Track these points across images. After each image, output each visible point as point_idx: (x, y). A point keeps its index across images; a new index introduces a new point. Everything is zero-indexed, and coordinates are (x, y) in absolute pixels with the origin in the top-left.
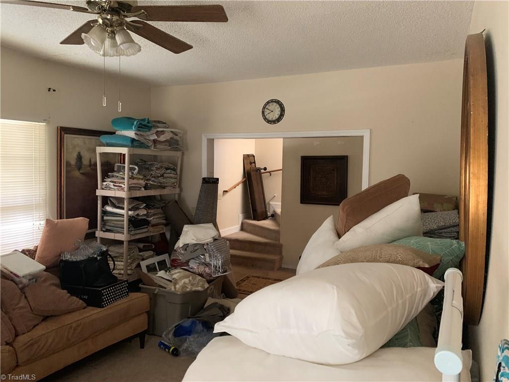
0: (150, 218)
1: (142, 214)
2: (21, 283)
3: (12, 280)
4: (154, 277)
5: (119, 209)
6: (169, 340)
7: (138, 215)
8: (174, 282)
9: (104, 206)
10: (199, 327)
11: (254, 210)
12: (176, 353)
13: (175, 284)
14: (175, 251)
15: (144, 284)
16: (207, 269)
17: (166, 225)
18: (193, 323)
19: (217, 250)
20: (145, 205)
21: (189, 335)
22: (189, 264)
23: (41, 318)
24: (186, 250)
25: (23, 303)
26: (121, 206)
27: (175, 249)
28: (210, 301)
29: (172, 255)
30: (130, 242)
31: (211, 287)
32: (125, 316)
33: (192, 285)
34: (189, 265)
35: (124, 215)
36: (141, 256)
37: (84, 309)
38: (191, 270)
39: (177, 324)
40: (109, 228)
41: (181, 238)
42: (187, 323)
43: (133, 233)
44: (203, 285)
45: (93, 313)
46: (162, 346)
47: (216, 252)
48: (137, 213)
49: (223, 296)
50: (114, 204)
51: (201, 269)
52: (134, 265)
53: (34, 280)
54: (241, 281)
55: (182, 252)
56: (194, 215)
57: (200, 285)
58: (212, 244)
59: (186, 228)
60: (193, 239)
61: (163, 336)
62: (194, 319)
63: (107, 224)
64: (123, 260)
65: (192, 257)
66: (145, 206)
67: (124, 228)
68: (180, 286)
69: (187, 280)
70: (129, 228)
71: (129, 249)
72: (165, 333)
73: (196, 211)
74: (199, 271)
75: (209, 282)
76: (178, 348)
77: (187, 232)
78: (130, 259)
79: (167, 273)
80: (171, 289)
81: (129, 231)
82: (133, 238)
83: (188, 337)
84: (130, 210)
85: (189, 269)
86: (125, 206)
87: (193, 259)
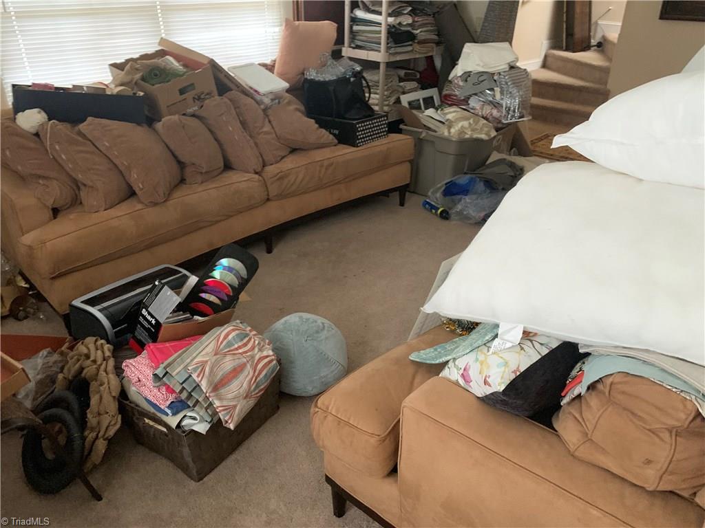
0: (417, 30)
1: (405, 23)
2: (263, 103)
3: (252, 98)
4: (421, 115)
5: (375, 14)
6: (437, 199)
7: (400, 24)
8: (449, 124)
9: (354, 8)
10: (480, 186)
11: (570, 34)
12: (445, 216)
13: (450, 127)
14: (450, 82)
15: (406, 125)
16: (496, 111)
17: (438, 44)
18: (472, 181)
19: (514, 83)
20: (410, 8)
21: (466, 195)
22: (469, 102)
23: (289, 150)
24: (466, 81)
25: (267, 128)
26: (377, 9)
27: (450, 78)
28: (495, 156)
29: (446, 88)
30: (389, 65)
31: (499, 137)
32: (384, 163)
33: (473, 130)
34: (469, 104)
35: (380, 24)
36: (401, 87)
37: (335, 145)
38: (472, 111)
39: (449, 180)
40: (359, 43)
41: (460, 62)
42: (463, 180)
43: (392, 51)
44: (489, 131)
45: (346, 151)
46: (427, 206)
47: (511, 86)
48: (399, 20)
49: (514, 151)
50: (368, 7)
51: (487, 110)
52: (393, 100)
53: (277, 101)
54: (536, 139)
55: (461, 83)
56: (479, 30)
57: (484, 132)
58: (507, 73)
59: (469, 48)
60: (478, 65)
61: (430, 194)
62: (474, 176)
63: (357, 38)
64: (378, 91)
65: (474, 92)
66: (411, 11)
67: (380, 44)
68: (456, 131)
69: (465, 124)
70: (388, 44)
71: (387, 76)
72: (431, 190)
73: (484, 22)
74: (484, 113)
75: (497, 130)
76: (448, 210)
77: (469, 54)
78: (387, 90)
79: (439, 112)
80: (443, 133)
81: (388, 48)
82: (393, 59)
83: (464, 197)
84: (390, 15)
85: (468, 109)
86: (384, 9)
87: (476, 94)
